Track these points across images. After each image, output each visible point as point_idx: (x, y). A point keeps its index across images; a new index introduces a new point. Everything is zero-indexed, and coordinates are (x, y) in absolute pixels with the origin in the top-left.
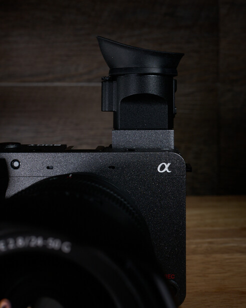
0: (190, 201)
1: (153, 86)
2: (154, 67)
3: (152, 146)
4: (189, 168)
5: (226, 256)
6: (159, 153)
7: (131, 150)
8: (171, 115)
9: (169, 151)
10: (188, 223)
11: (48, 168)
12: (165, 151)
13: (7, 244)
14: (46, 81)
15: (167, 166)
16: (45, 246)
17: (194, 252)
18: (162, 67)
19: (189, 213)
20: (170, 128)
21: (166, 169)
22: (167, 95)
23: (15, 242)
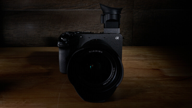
0: (123, 47)
1: (114, 17)
2: (115, 12)
3: (114, 32)
4: (123, 38)
5: (132, 61)
6: (116, 34)
7: (109, 34)
8: (119, 24)
9: (119, 34)
10: (123, 53)
11: (89, 38)
12: (117, 34)
13: (91, 51)
14: (75, 9)
15: (118, 37)
16: (98, 52)
17: (124, 60)
18: (117, 12)
19: (123, 51)
20: (119, 28)
21: (118, 38)
22: (118, 20)
23: (93, 51)
